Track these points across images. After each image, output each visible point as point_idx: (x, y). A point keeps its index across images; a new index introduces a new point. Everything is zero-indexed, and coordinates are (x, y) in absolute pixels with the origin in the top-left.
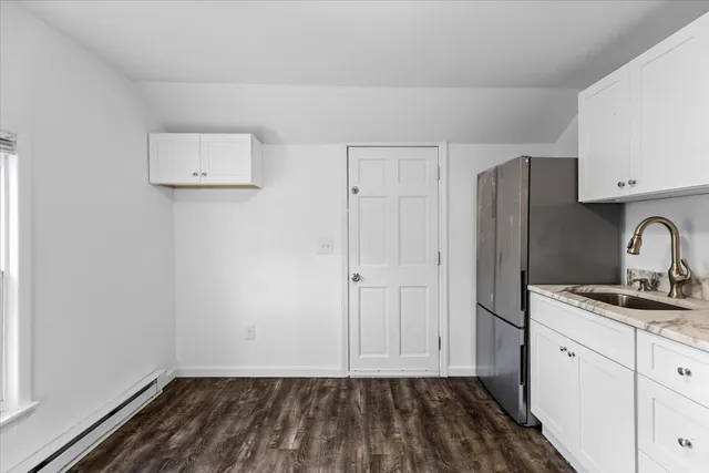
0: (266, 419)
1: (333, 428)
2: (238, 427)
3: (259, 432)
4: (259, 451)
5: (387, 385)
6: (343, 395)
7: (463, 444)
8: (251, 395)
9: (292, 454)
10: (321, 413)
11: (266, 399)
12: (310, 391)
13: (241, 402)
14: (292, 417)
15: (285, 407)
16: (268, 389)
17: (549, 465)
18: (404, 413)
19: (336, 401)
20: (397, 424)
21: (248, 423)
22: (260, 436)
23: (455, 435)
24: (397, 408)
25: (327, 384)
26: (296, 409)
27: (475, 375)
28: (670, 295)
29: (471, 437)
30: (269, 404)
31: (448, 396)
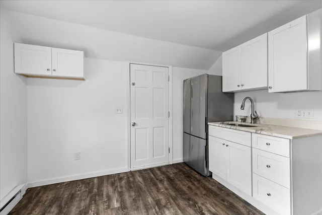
0: (97, 197)
1: (133, 194)
2: (83, 204)
3: (96, 204)
4: (100, 212)
5: (149, 171)
6: (131, 179)
7: (188, 187)
8: (83, 188)
9: (118, 209)
10: (124, 189)
11: (92, 188)
12: (114, 180)
13: (79, 192)
14: (111, 193)
15: (105, 190)
16: (91, 184)
17: (218, 188)
18: (161, 181)
19: (129, 182)
20: (160, 186)
21: (88, 201)
22: (97, 205)
23: (184, 185)
24: (157, 179)
25: (121, 176)
26: (111, 189)
27: (182, 161)
28: (251, 123)
29: (190, 184)
30: (95, 190)
31: (176, 171)
